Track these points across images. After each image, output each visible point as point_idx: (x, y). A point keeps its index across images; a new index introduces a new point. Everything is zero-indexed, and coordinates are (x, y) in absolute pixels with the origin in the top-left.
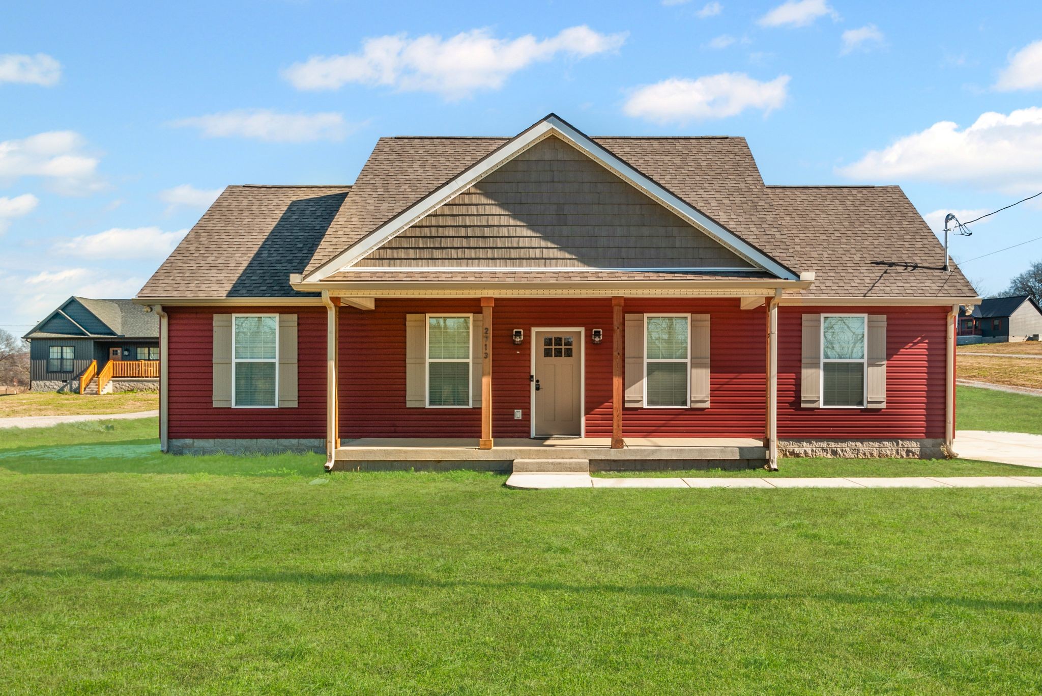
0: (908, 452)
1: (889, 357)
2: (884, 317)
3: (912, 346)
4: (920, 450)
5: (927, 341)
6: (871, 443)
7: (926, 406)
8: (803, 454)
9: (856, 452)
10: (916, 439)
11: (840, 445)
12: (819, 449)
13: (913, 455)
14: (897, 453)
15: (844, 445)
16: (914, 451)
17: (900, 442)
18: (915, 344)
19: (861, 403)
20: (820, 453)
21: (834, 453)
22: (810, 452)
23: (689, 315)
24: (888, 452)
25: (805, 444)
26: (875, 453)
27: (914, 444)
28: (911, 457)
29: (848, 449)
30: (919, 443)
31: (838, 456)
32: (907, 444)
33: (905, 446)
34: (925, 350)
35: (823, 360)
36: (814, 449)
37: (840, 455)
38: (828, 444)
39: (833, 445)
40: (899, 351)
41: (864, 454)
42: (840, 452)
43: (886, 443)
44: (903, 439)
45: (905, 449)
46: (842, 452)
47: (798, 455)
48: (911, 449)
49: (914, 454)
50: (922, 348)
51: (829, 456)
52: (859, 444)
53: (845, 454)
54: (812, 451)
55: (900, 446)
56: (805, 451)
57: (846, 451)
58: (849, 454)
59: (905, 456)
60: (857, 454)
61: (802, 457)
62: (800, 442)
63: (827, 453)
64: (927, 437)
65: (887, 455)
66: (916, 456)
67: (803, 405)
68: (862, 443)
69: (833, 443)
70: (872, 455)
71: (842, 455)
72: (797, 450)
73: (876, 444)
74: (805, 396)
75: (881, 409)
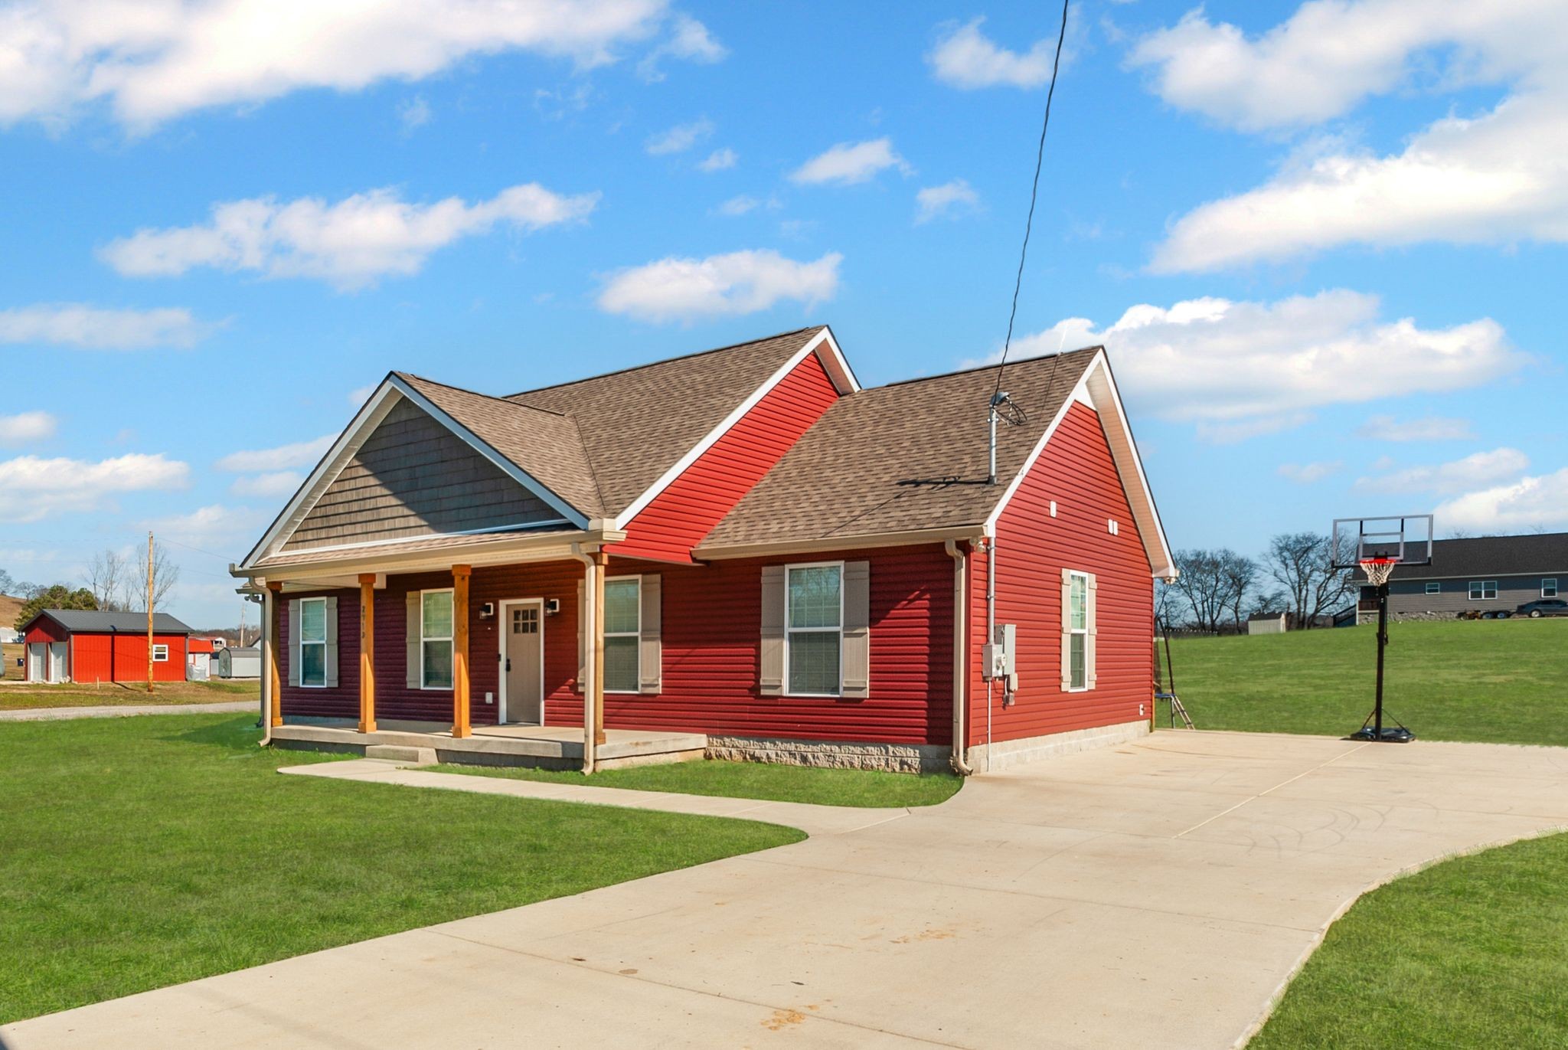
0: (902, 763)
1: (873, 622)
2: (866, 564)
3: (906, 605)
4: (920, 762)
5: (928, 596)
6: (852, 748)
7: (928, 695)
8: (764, 759)
9: (832, 759)
10: (913, 744)
11: (811, 748)
12: (786, 753)
13: (910, 769)
14: (887, 764)
15: (815, 748)
16: (909, 762)
17: (891, 749)
18: (911, 601)
19: (836, 690)
20: (786, 758)
21: (804, 759)
22: (773, 756)
23: (639, 577)
24: (873, 761)
25: (768, 745)
26: (857, 763)
27: (910, 752)
28: (907, 771)
29: (821, 755)
30: (917, 751)
31: (808, 764)
32: (900, 751)
33: (898, 754)
34: (925, 611)
35: (788, 629)
36: (779, 752)
37: (810, 763)
38: (796, 747)
39: (802, 747)
40: (888, 613)
41: (842, 763)
42: (812, 759)
43: (870, 748)
44: (894, 743)
45: (898, 759)
46: (814, 758)
47: (758, 760)
48: (906, 759)
49: (910, 766)
50: (921, 607)
51: (798, 763)
52: (835, 748)
53: (817, 761)
54: (777, 754)
55: (891, 754)
56: (768, 754)
57: (818, 758)
58: (823, 762)
59: (897, 769)
60: (833, 763)
61: (765, 763)
62: (762, 742)
63: (795, 758)
64: (930, 743)
65: (872, 767)
66: (914, 771)
67: (764, 692)
68: (840, 748)
69: (802, 746)
70: (852, 764)
71: (813, 763)
72: (758, 753)
73: (858, 750)
74: (765, 679)
75: (863, 699)
